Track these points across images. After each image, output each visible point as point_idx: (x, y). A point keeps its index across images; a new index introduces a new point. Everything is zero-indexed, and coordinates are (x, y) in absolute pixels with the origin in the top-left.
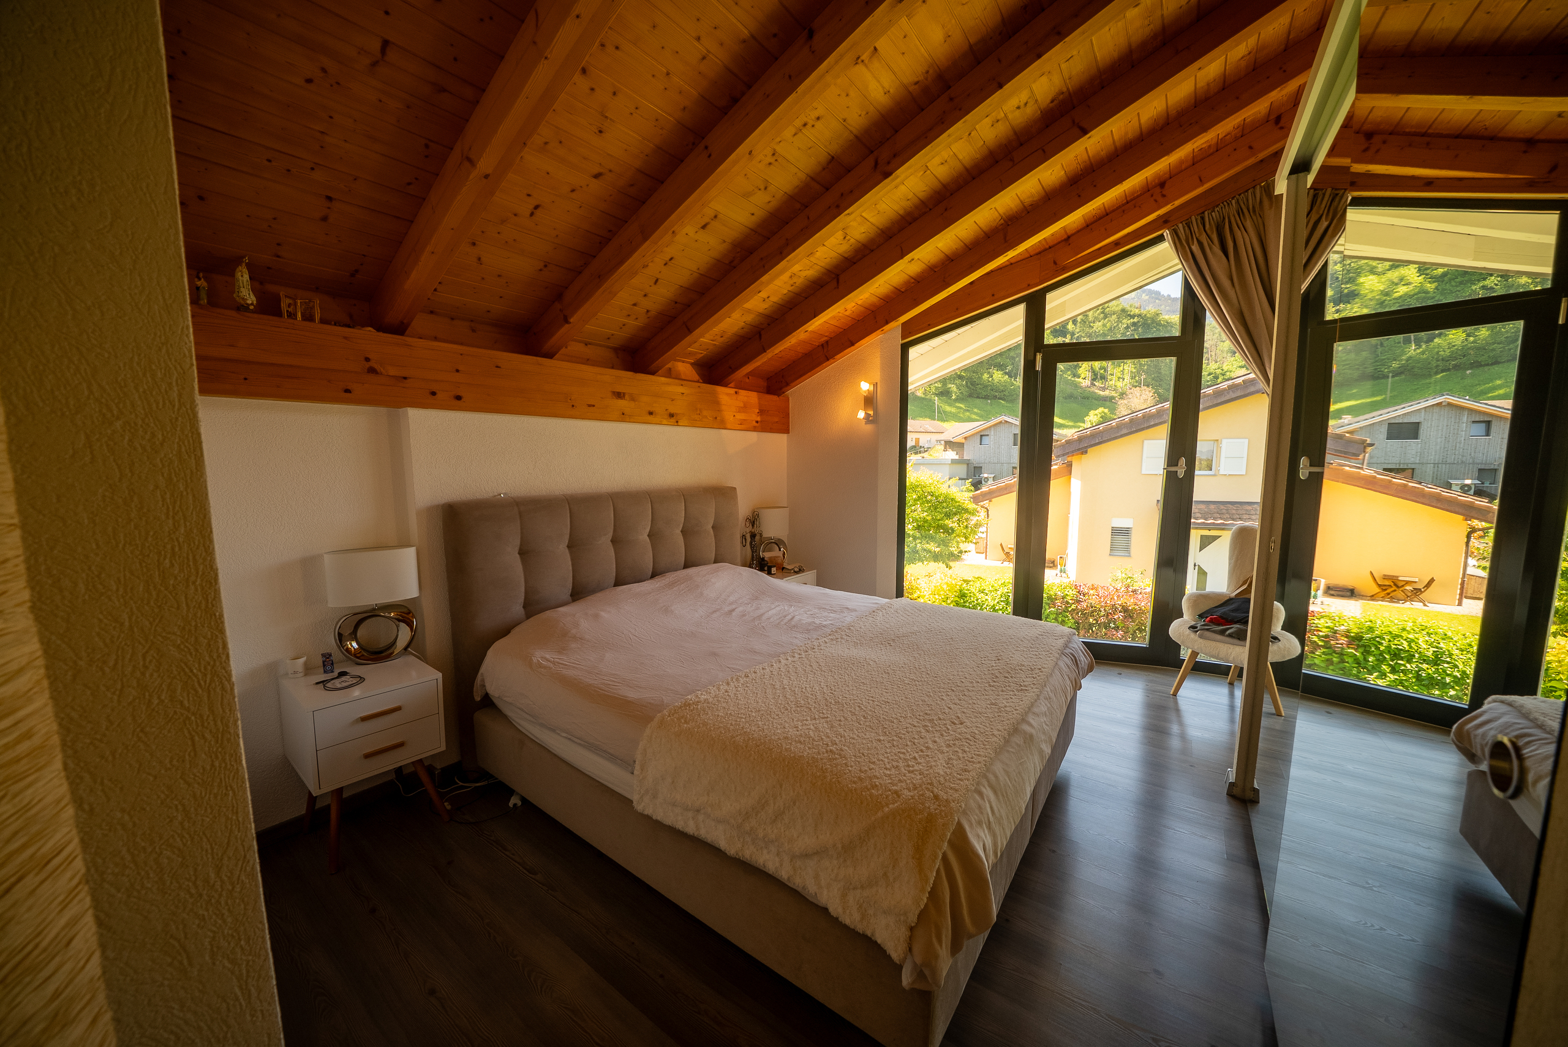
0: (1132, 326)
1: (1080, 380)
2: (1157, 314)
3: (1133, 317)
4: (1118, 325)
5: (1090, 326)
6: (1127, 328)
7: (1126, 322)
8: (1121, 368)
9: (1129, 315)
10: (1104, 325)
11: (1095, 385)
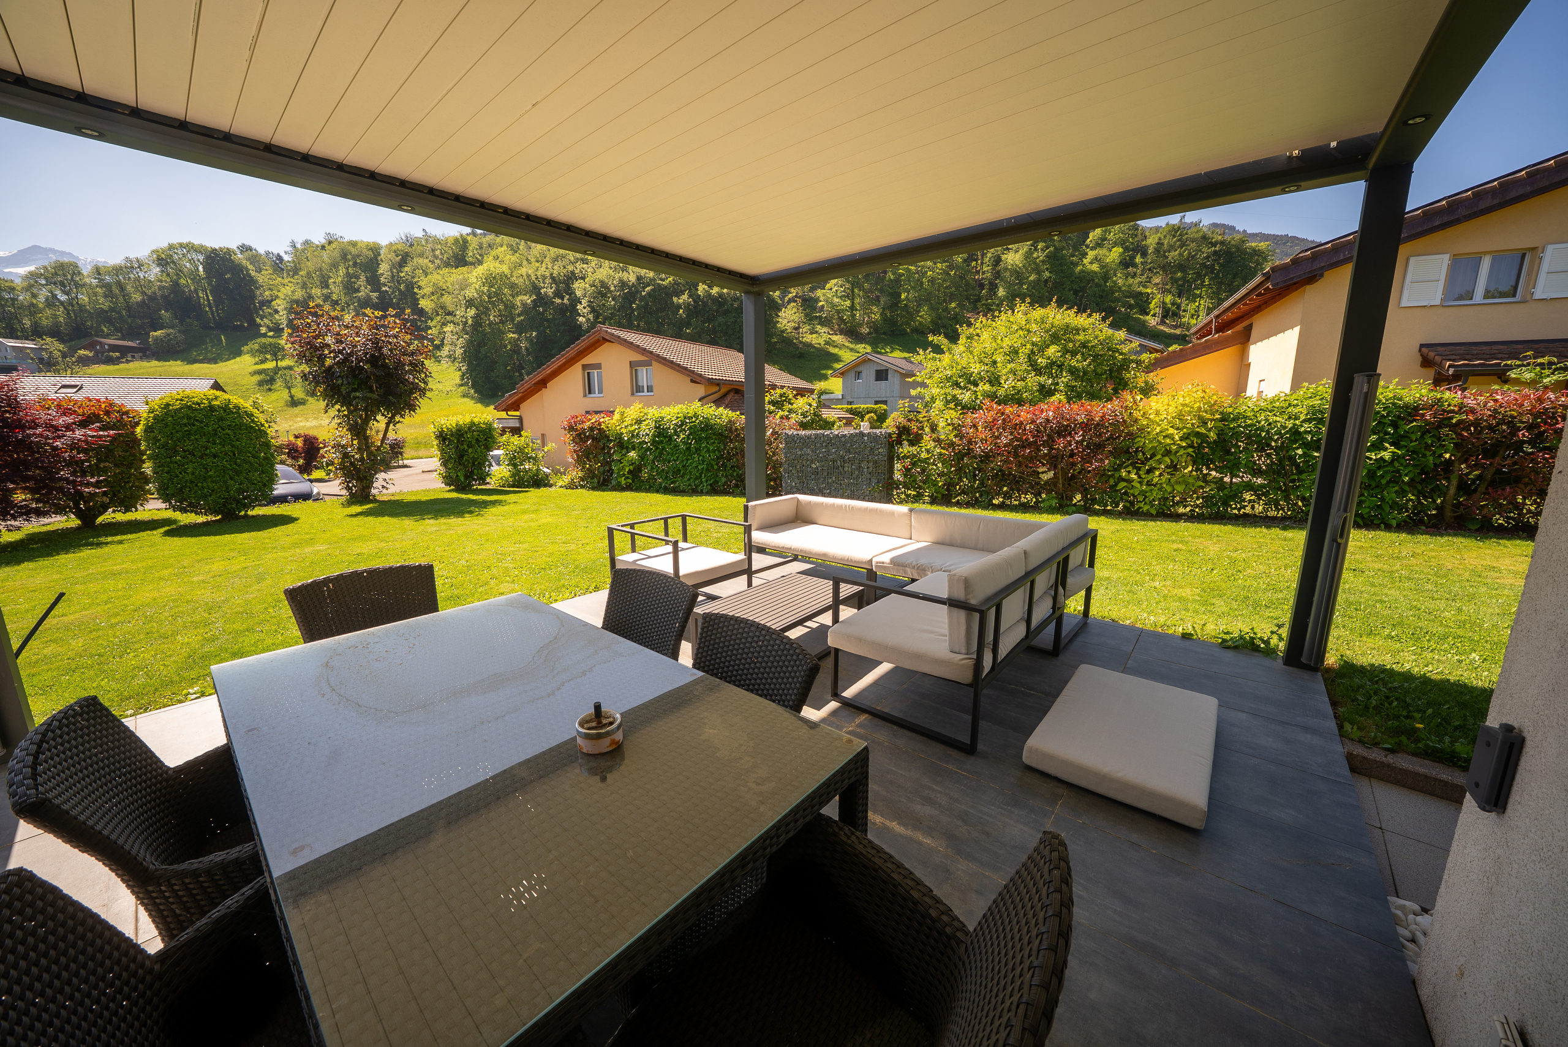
0: (1213, 255)
1: (1148, 318)
2: (1243, 242)
3: (1214, 245)
4: (1196, 254)
5: (1165, 256)
6: (1207, 257)
7: (1207, 250)
8: (1197, 304)
9: (1211, 243)
10: (1181, 255)
11: (1165, 323)
